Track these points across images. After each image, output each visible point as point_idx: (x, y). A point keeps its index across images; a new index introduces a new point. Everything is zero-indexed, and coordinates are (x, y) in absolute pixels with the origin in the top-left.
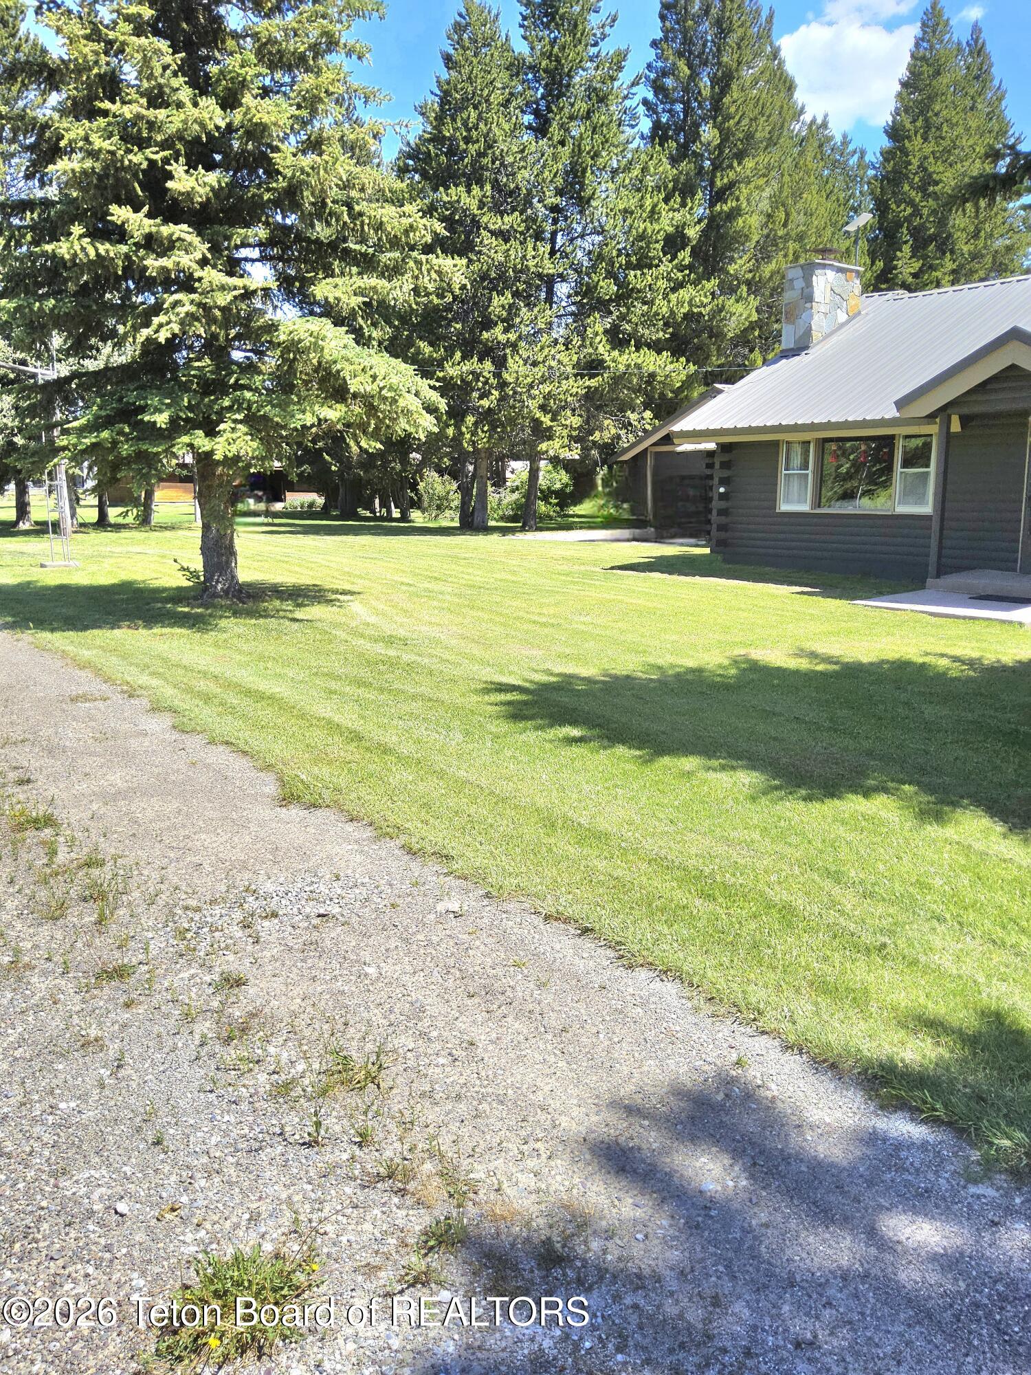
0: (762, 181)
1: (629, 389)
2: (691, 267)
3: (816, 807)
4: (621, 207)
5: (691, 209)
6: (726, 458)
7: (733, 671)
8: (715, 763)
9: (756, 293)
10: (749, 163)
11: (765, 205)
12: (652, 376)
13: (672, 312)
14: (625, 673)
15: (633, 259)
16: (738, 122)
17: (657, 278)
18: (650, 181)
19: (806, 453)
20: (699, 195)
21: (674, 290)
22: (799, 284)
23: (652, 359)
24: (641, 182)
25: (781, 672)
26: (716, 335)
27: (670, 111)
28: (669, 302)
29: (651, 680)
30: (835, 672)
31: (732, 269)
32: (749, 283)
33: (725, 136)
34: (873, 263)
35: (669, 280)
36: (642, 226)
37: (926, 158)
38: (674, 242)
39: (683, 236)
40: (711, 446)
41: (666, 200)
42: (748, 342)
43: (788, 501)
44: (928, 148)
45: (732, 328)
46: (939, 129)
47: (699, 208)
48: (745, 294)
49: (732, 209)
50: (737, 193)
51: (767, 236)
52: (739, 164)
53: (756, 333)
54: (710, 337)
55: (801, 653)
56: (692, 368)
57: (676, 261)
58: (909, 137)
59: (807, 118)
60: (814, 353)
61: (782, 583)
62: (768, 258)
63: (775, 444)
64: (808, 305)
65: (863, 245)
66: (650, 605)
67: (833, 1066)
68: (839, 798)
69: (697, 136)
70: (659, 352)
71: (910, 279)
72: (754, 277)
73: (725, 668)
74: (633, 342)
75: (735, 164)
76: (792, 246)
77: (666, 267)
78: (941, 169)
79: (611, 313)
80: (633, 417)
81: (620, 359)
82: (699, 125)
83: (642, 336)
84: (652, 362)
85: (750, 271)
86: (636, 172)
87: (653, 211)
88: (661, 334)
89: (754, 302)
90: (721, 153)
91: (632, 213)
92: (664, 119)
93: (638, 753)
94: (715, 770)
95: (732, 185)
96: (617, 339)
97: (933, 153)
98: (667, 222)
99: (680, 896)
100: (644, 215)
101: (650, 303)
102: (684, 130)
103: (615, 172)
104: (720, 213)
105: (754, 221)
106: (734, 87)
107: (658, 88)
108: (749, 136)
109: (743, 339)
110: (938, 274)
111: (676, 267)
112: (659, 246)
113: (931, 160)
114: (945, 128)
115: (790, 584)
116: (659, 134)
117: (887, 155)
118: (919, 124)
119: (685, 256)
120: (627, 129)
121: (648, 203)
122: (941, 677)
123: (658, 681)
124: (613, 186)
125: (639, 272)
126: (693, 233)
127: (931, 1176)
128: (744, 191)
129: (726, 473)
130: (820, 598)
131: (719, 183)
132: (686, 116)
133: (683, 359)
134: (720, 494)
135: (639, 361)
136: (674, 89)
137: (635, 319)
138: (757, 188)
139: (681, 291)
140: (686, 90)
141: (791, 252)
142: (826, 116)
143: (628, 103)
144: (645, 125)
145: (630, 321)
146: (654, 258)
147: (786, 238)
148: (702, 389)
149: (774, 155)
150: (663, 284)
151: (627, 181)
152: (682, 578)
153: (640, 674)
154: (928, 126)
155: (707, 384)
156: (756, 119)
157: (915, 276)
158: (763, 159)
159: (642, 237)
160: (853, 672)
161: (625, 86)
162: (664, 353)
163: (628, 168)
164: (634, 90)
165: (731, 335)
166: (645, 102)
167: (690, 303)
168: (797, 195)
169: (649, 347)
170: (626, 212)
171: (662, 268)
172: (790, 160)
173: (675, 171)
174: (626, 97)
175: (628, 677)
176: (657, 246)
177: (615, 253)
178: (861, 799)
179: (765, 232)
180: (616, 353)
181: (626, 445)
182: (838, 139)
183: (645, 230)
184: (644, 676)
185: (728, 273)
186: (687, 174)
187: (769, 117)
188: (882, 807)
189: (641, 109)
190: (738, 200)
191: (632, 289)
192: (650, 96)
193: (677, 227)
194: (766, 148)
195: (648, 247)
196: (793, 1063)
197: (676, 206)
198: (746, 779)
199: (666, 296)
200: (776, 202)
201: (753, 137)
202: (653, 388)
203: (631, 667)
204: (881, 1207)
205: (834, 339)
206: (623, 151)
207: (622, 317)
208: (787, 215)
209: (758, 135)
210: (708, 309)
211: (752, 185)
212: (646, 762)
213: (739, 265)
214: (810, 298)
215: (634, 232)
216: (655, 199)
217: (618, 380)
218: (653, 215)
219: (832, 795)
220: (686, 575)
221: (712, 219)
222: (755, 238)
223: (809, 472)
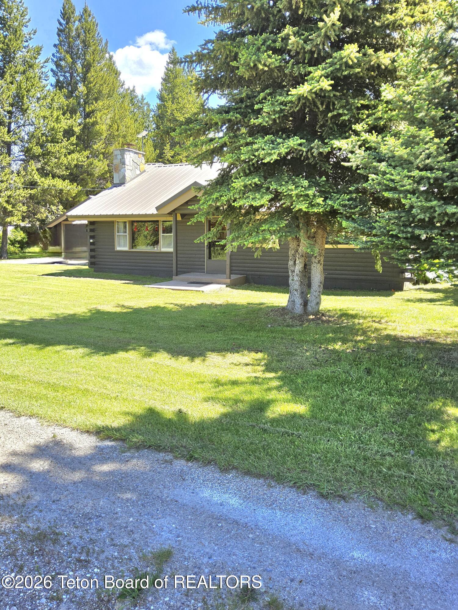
0: (106, 111)
1: (50, 195)
2: (77, 145)
3: (107, 357)
4: (42, 115)
5: (75, 119)
6: (92, 227)
7: (89, 314)
8: (71, 347)
9: (107, 158)
10: (100, 103)
11: (109, 122)
12: (61, 190)
13: (69, 163)
14: (40, 318)
15: (49, 138)
16: (95, 85)
17: (61, 148)
18: (55, 105)
19: (125, 227)
20: (78, 114)
21: (69, 154)
22: (119, 157)
23: (61, 183)
24: (51, 105)
25: (109, 313)
26: (90, 174)
27: (64, 76)
28: (67, 159)
29: (52, 320)
30: (130, 312)
31: (95, 147)
32: (103, 154)
33: (89, 90)
34: (155, 150)
35: (67, 149)
36: (53, 124)
37: (174, 110)
38: (68, 133)
39: (73, 131)
40: (85, 222)
41: (64, 114)
42: (105, 178)
43: (120, 246)
44: (174, 106)
45: (97, 172)
46: (178, 99)
47: (78, 119)
48: (102, 159)
49: (94, 122)
50: (96, 115)
51: (110, 135)
52: (96, 103)
53: (108, 175)
54: (88, 175)
55: (118, 306)
56: (80, 188)
57: (69, 141)
58: (166, 101)
59: (126, 87)
60: (127, 185)
61: (118, 279)
62: (111, 144)
63: (113, 222)
64: (123, 166)
65: (150, 142)
66: (57, 289)
67: (88, 432)
68: (116, 353)
69: (76, 89)
70: (64, 180)
71: (170, 158)
72: (105, 151)
73: (86, 313)
74: (50, 175)
75: (94, 103)
76: (121, 140)
77: (65, 143)
78: (180, 115)
79: (40, 161)
80: (54, 208)
81: (45, 182)
82: (77, 84)
83: (56, 173)
84: (60, 184)
85: (104, 148)
86: (49, 100)
87: (57, 118)
88: (65, 172)
89: (106, 162)
90: (88, 97)
91: (47, 118)
92: (61, 79)
93: (38, 346)
94: (70, 349)
95: (93, 111)
96: (43, 173)
97: (176, 109)
98: (65, 123)
99: (44, 392)
100: (53, 120)
101: (59, 158)
102: (71, 85)
103: (38, 99)
104: (88, 123)
105: (104, 127)
106: (92, 70)
107: (58, 65)
108: (100, 92)
109: (102, 177)
110: (181, 157)
111: (70, 143)
112: (61, 134)
113: (175, 111)
114: (180, 99)
115: (121, 280)
116: (59, 85)
117: (159, 107)
118: (170, 96)
119: (73, 139)
120: (44, 81)
121: (55, 114)
122: (170, 311)
123: (55, 319)
124: (38, 106)
125: (52, 144)
126: (77, 129)
127: (111, 454)
128: (99, 115)
129: (92, 234)
130: (132, 285)
131: (87, 110)
132: (71, 79)
133: (75, 184)
134: (91, 243)
135: (54, 183)
136: (65, 67)
137: (52, 165)
138: (104, 114)
139: (73, 155)
140: (71, 68)
141: (121, 142)
142: (134, 87)
143: (43, 70)
144: (53, 80)
145: (49, 165)
146: (58, 139)
147: (118, 136)
148: (85, 197)
149: (111, 102)
150: (64, 151)
151: (45, 104)
152: (75, 278)
153: (47, 318)
154: (174, 98)
155: (88, 196)
156: (102, 85)
157: (172, 157)
158: (106, 102)
159: (53, 129)
160: (137, 311)
161: (41, 62)
162: (66, 181)
163: (45, 98)
164: (46, 64)
165: (96, 175)
166: (52, 70)
167: (77, 160)
168: (122, 118)
169: (59, 177)
170: (44, 118)
171: (63, 143)
172: (118, 104)
173: (67, 102)
174: (42, 67)
175: (41, 319)
176: (60, 134)
177: (40, 135)
178: (125, 353)
179: (109, 132)
180: (43, 179)
181: (51, 220)
182: (140, 97)
183: (54, 126)
184: (49, 318)
185: (93, 149)
186: (73, 104)
187: (108, 84)
188: (132, 355)
189: (50, 74)
190: (96, 118)
191: (49, 152)
192: (54, 68)
193: (69, 127)
194: (107, 98)
195: (56, 134)
196: (74, 434)
197: (68, 118)
198: (81, 351)
199: (65, 156)
200: (113, 121)
201: (101, 92)
202: (62, 196)
203: (44, 315)
204: (92, 465)
205: (136, 180)
206: (42, 90)
207: (46, 164)
208: (118, 126)
209: (103, 92)
210: (86, 163)
211: (102, 113)
212: (41, 349)
213: (98, 146)
214: (124, 163)
215: (49, 126)
216: (58, 113)
217: (44, 191)
218: (57, 120)
219: (114, 353)
220: (77, 277)
221: (85, 125)
222: (105, 134)
223: (127, 234)
